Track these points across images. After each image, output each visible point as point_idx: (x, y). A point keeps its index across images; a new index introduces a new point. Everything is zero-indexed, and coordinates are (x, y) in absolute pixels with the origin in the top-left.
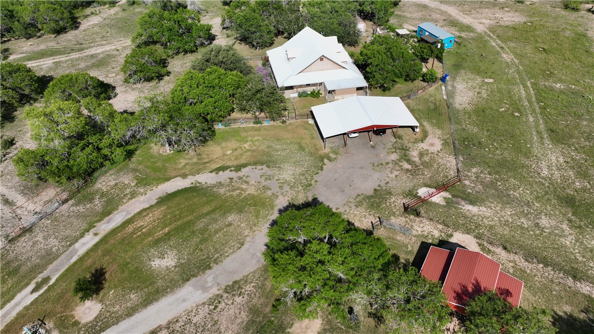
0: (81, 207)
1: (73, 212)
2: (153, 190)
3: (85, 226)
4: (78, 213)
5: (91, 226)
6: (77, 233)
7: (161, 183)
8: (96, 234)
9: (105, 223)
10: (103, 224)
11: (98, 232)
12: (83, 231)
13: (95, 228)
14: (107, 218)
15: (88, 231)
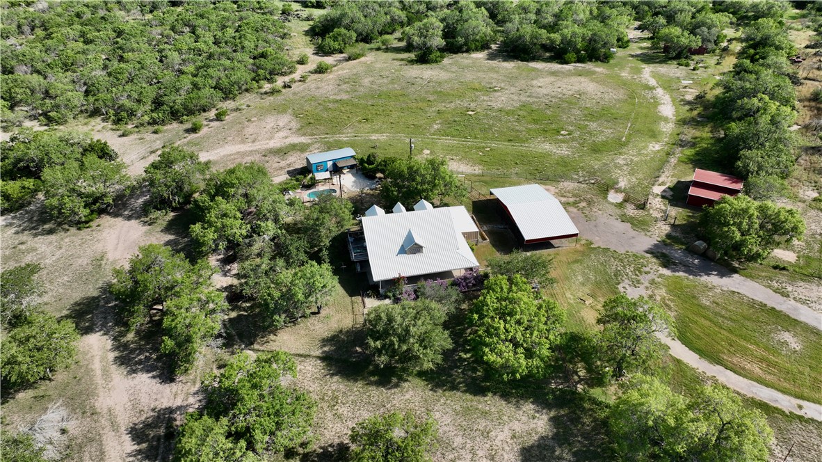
0: (771, 444)
1: (782, 451)
2: (703, 372)
3: (796, 426)
4: (780, 444)
5: (791, 417)
6: (811, 428)
7: (687, 367)
8: (800, 407)
9: (779, 403)
10: (781, 405)
11: (796, 406)
12: (804, 423)
13: (793, 411)
14: (772, 404)
15: (802, 417)
